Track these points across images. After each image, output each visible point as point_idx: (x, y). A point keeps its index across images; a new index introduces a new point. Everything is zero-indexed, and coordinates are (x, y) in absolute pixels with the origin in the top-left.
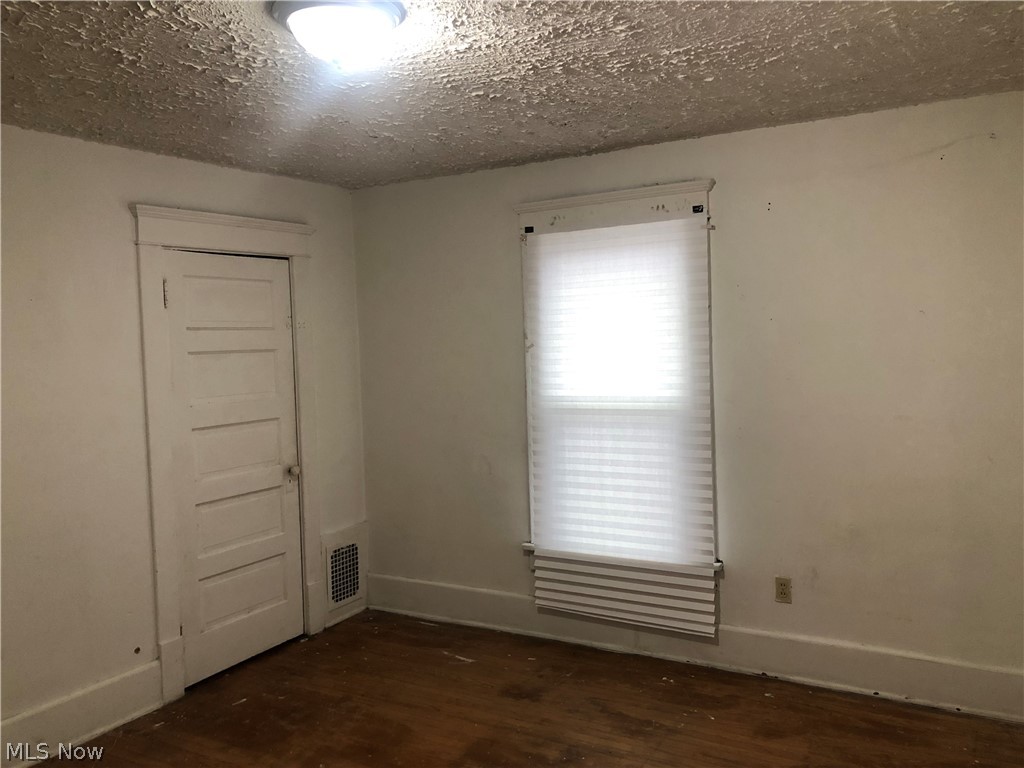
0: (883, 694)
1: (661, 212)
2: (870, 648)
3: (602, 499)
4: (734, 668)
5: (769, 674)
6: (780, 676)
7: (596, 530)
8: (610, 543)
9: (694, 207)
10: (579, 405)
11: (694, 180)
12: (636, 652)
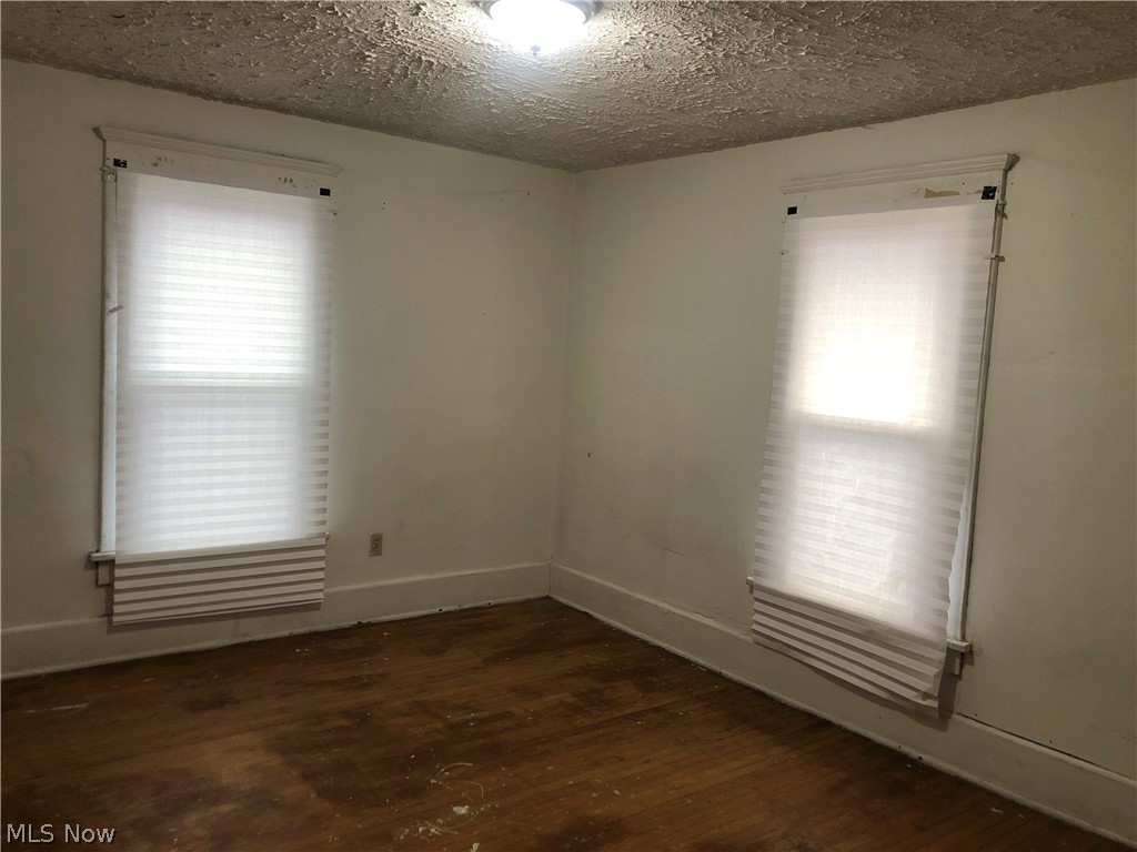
0: (445, 609)
1: (287, 185)
2: (437, 576)
3: (210, 486)
4: (333, 626)
5: (363, 621)
6: (372, 620)
7: (201, 520)
8: (218, 533)
9: (322, 190)
10: (184, 382)
11: (320, 162)
12: (236, 641)
